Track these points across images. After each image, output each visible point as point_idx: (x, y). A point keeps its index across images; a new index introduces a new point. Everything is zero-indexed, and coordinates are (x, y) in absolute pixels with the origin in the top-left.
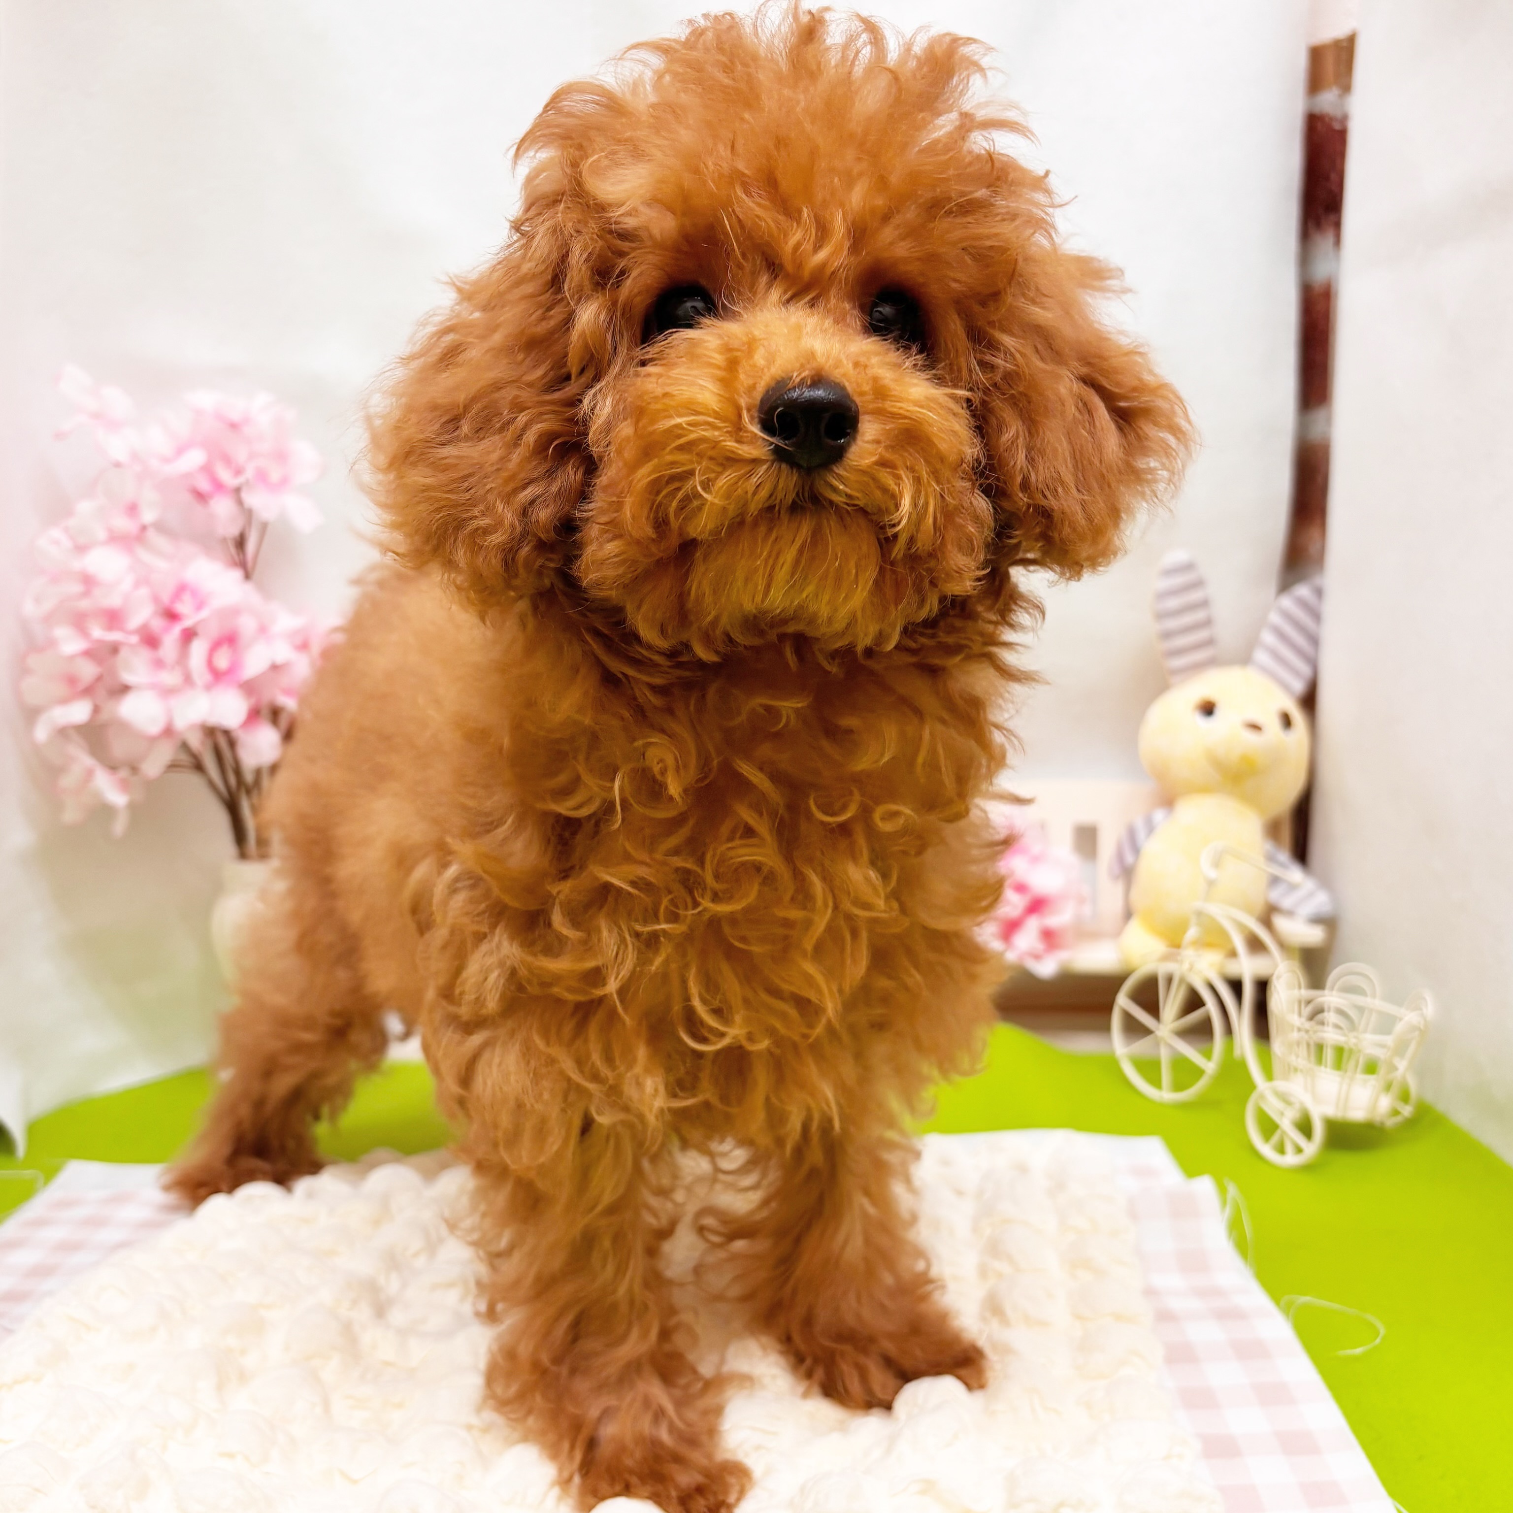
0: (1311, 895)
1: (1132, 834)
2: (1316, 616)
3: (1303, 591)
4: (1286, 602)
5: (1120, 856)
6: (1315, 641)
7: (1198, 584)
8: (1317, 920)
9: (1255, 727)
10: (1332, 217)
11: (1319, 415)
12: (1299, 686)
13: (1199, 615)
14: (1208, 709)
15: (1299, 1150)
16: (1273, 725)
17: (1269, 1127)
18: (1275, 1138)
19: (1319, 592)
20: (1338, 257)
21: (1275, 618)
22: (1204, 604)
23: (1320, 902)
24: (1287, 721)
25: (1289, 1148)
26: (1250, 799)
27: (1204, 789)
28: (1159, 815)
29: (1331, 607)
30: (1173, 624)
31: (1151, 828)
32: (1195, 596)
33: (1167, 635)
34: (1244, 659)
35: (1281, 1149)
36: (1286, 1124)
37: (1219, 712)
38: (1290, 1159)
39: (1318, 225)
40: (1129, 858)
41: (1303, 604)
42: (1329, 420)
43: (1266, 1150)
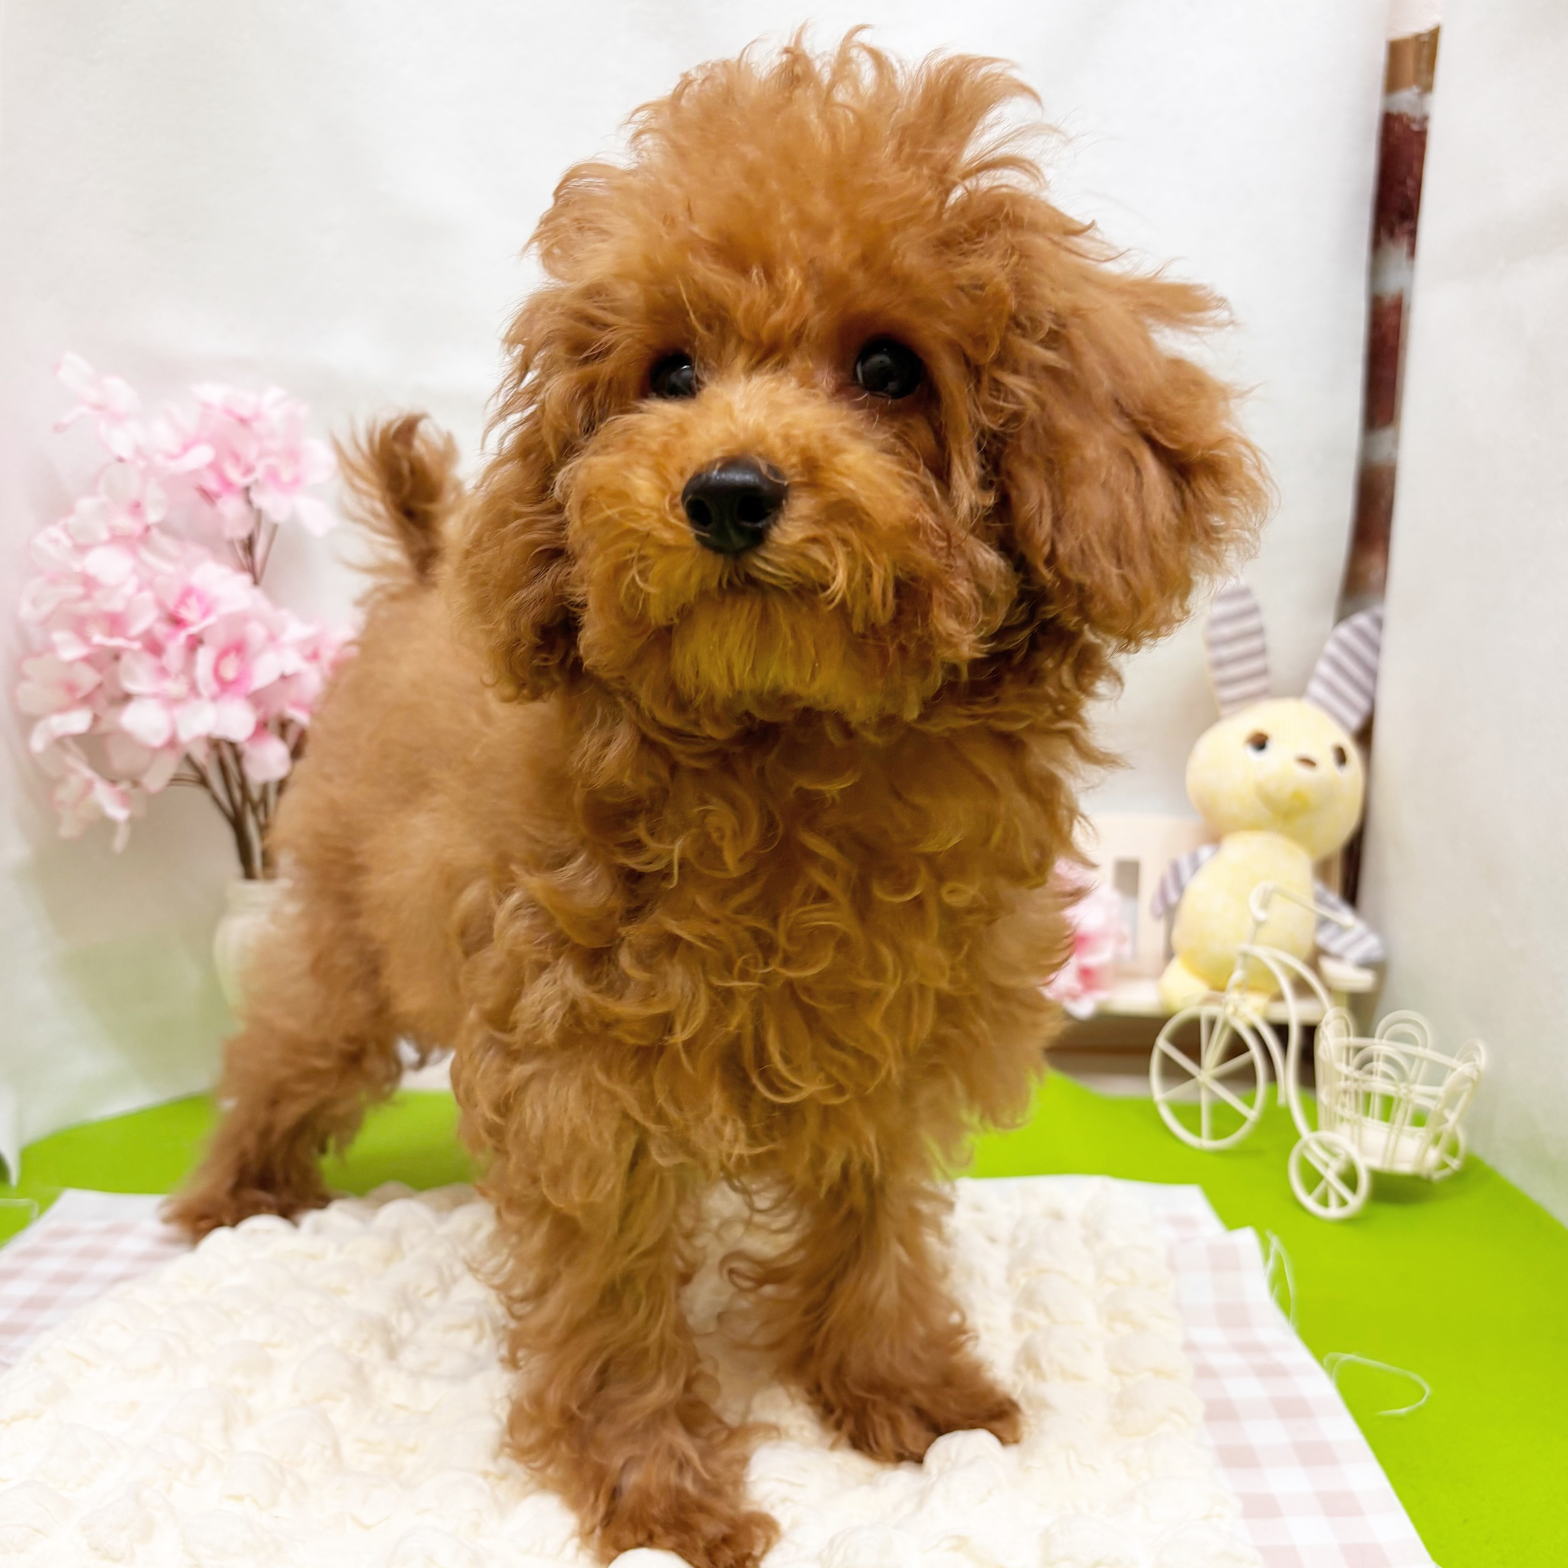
0: (1361, 938)
1: (1176, 870)
2: (1376, 648)
3: (1362, 620)
4: (1344, 631)
5: (1163, 894)
6: (1373, 673)
7: (1254, 611)
8: (1366, 964)
9: (1308, 762)
10: (1407, 226)
11: (1386, 435)
12: (1355, 721)
13: (1254, 644)
14: (1260, 743)
15: (1343, 1202)
16: (1327, 760)
17: (1312, 1179)
18: (1318, 1190)
19: (1379, 623)
20: (1412, 268)
21: (1331, 648)
22: (1259, 632)
23: (1370, 945)
24: (1341, 757)
25: (1333, 1200)
26: (1300, 837)
27: (1254, 826)
28: (1205, 852)
29: (1391, 639)
30: (1225, 652)
31: (1196, 866)
32: (1249, 624)
33: (1219, 664)
34: (1299, 691)
35: (1324, 1201)
36: (1331, 1176)
37: (1270, 745)
38: (1334, 1212)
39: (1392, 234)
40: (1173, 897)
41: (1361, 633)
42: (1396, 443)
43: (1309, 1202)
